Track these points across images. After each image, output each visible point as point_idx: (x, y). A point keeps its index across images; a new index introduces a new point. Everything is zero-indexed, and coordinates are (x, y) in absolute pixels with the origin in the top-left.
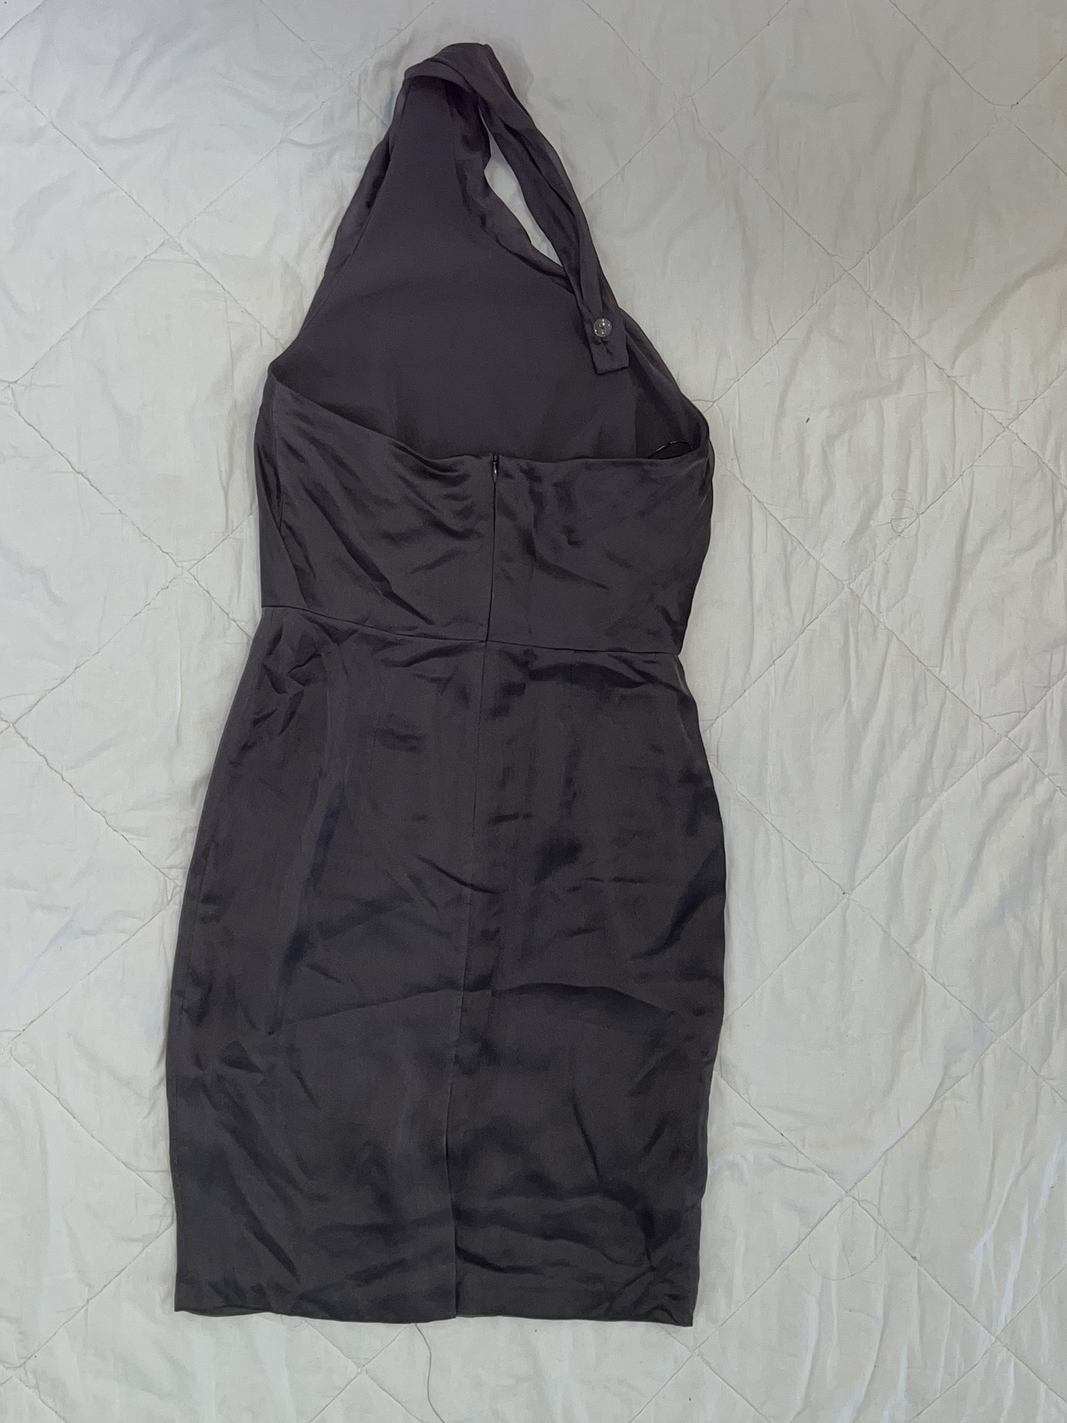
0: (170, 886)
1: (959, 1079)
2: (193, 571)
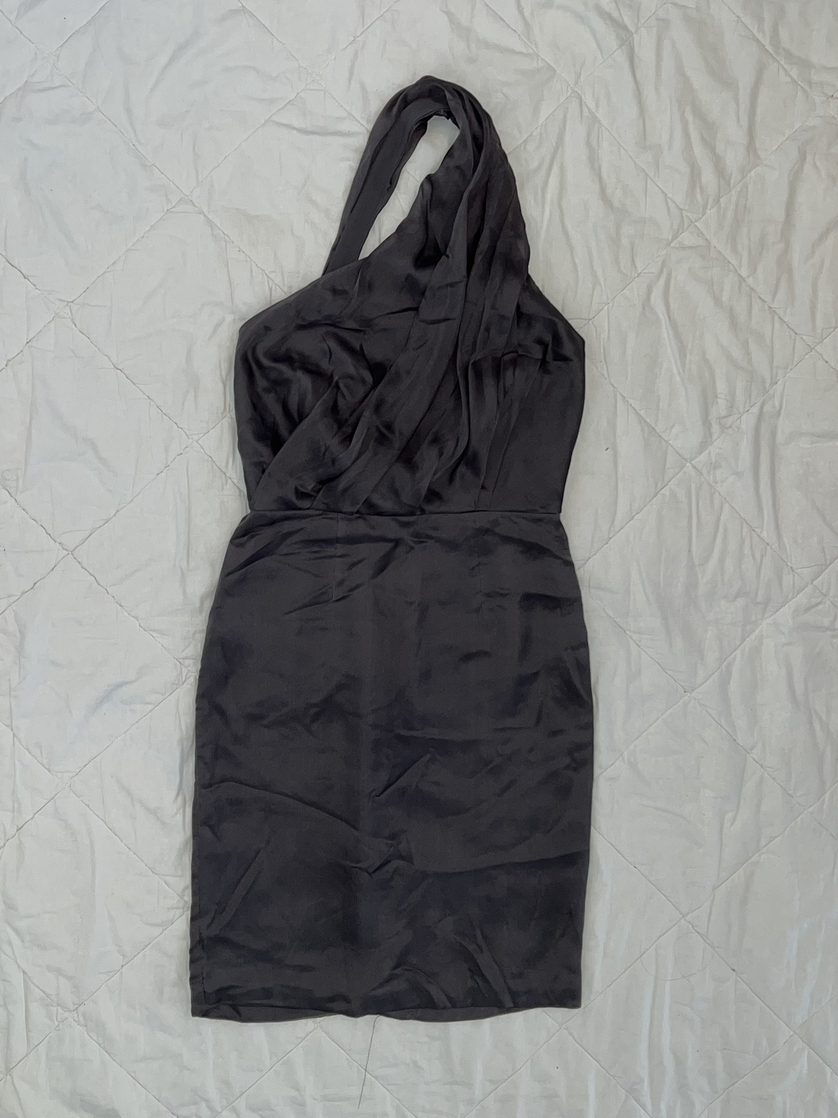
0: (185, 671)
1: (772, 839)
2: (200, 442)
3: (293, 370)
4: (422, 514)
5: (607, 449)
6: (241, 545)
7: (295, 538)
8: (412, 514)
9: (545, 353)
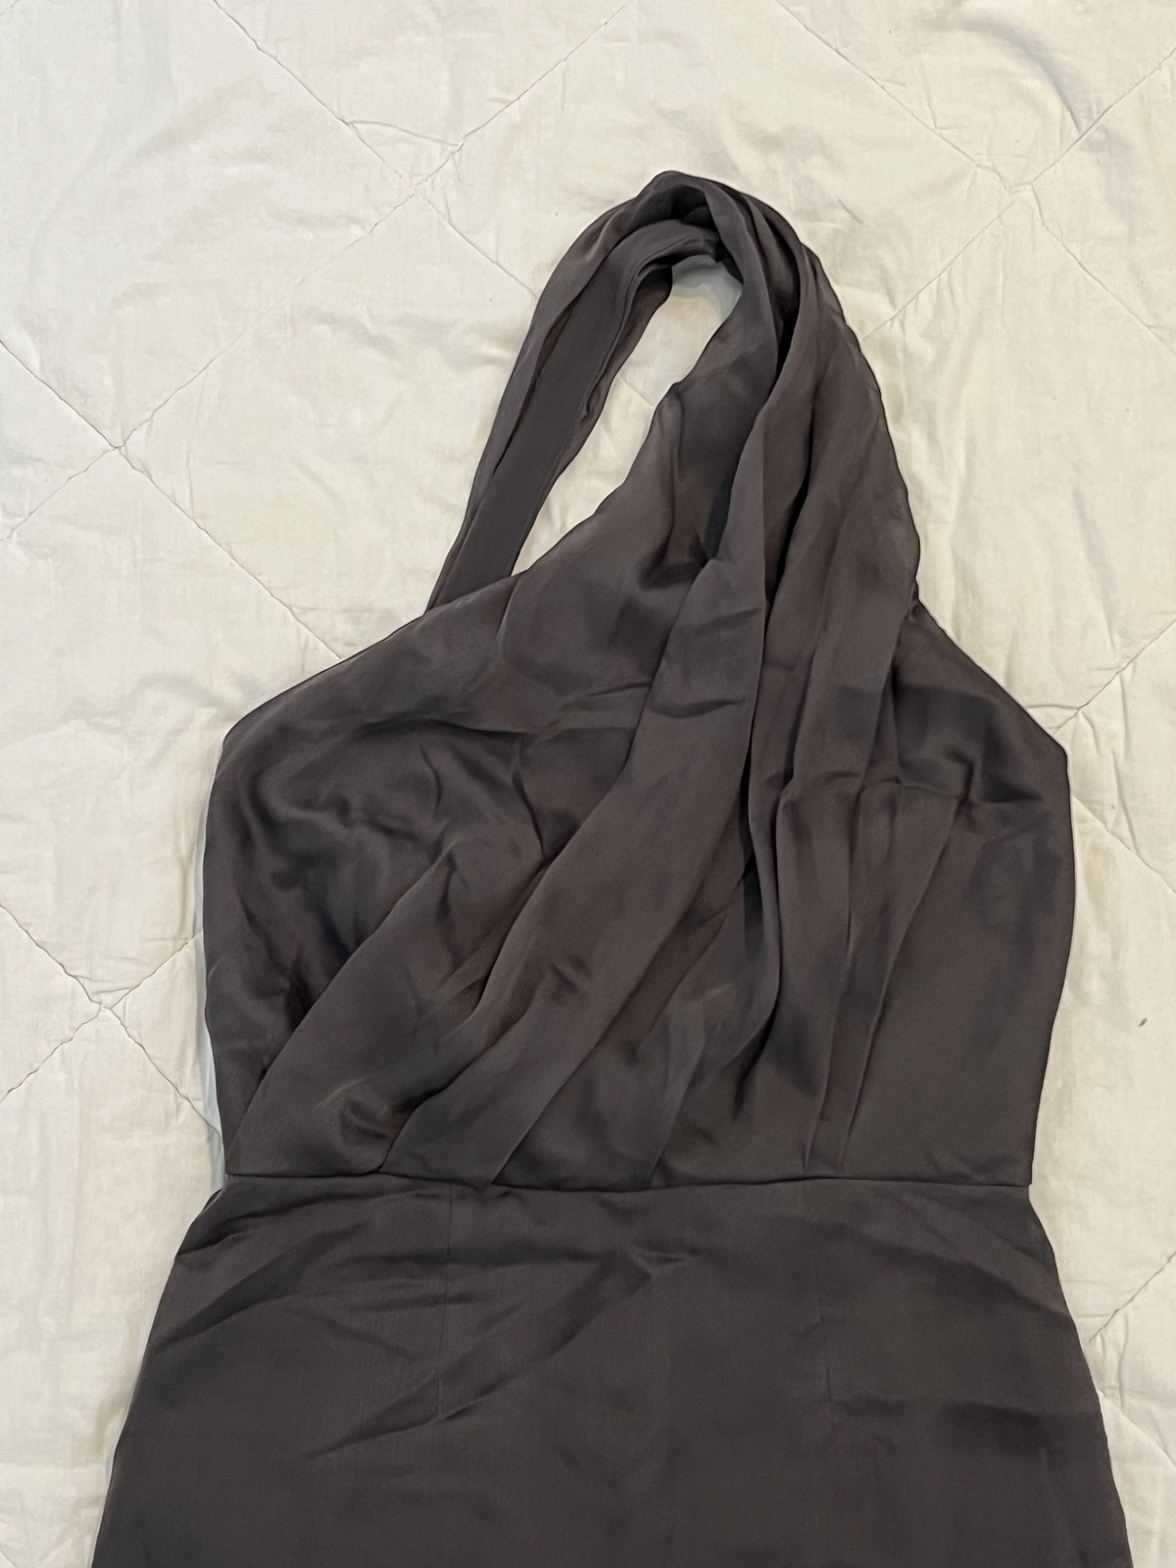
2: (118, 1009)
3: (346, 825)
4: (668, 1186)
5: (1143, 1022)
6: (204, 1266)
7: (343, 1251)
8: (645, 1186)
9: (968, 782)
